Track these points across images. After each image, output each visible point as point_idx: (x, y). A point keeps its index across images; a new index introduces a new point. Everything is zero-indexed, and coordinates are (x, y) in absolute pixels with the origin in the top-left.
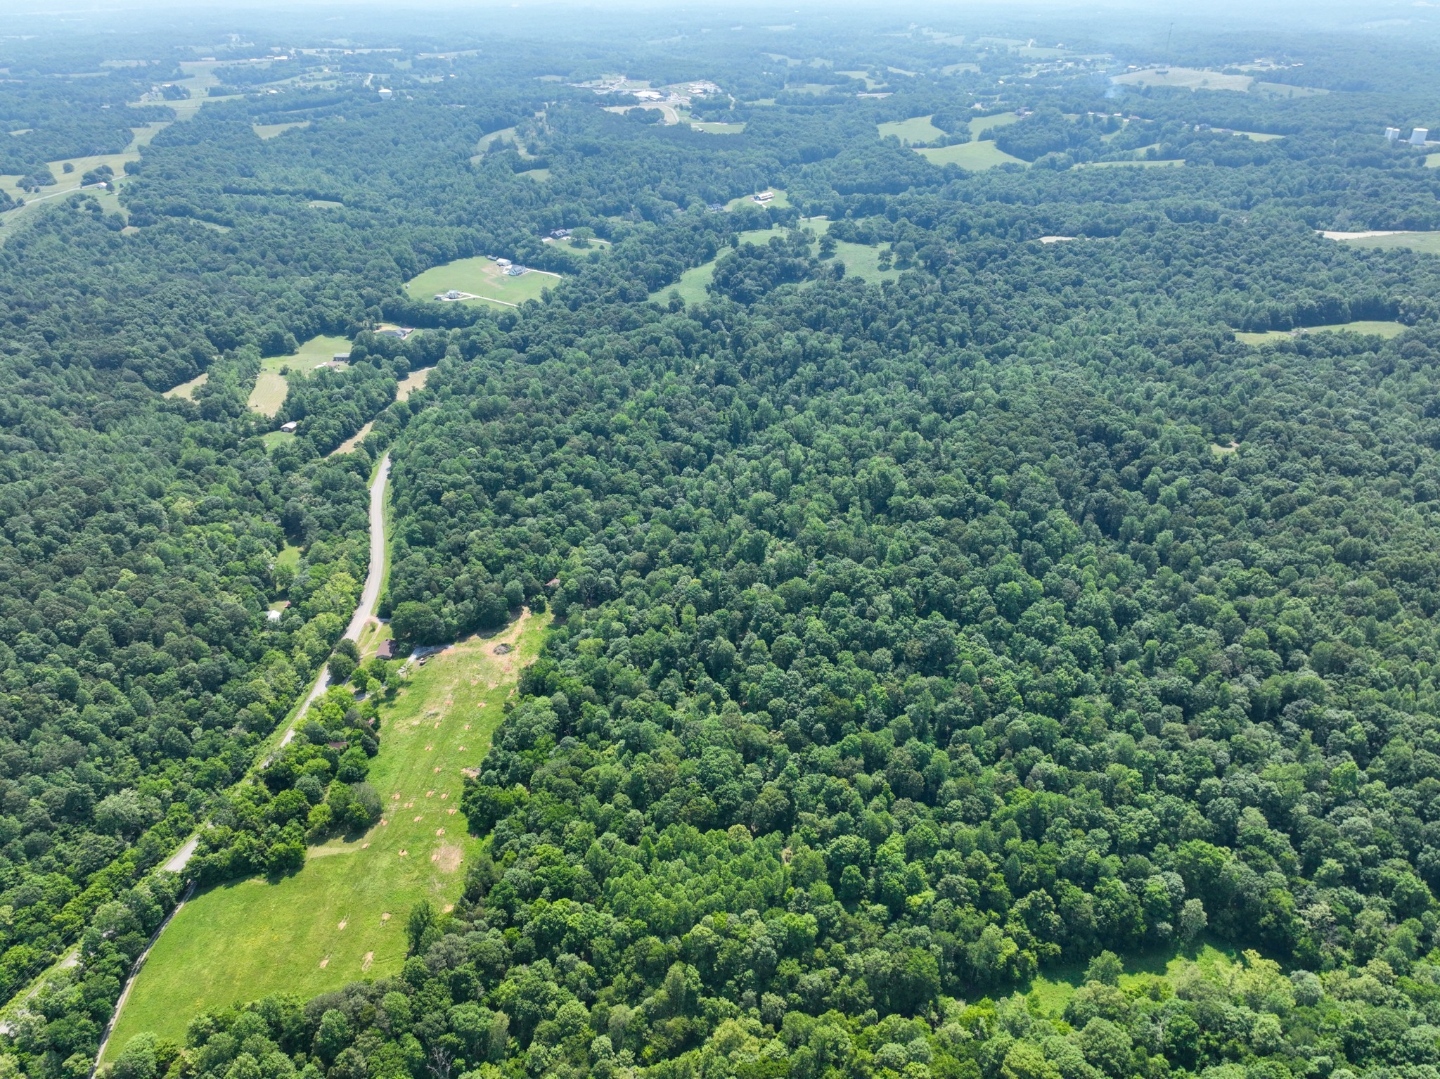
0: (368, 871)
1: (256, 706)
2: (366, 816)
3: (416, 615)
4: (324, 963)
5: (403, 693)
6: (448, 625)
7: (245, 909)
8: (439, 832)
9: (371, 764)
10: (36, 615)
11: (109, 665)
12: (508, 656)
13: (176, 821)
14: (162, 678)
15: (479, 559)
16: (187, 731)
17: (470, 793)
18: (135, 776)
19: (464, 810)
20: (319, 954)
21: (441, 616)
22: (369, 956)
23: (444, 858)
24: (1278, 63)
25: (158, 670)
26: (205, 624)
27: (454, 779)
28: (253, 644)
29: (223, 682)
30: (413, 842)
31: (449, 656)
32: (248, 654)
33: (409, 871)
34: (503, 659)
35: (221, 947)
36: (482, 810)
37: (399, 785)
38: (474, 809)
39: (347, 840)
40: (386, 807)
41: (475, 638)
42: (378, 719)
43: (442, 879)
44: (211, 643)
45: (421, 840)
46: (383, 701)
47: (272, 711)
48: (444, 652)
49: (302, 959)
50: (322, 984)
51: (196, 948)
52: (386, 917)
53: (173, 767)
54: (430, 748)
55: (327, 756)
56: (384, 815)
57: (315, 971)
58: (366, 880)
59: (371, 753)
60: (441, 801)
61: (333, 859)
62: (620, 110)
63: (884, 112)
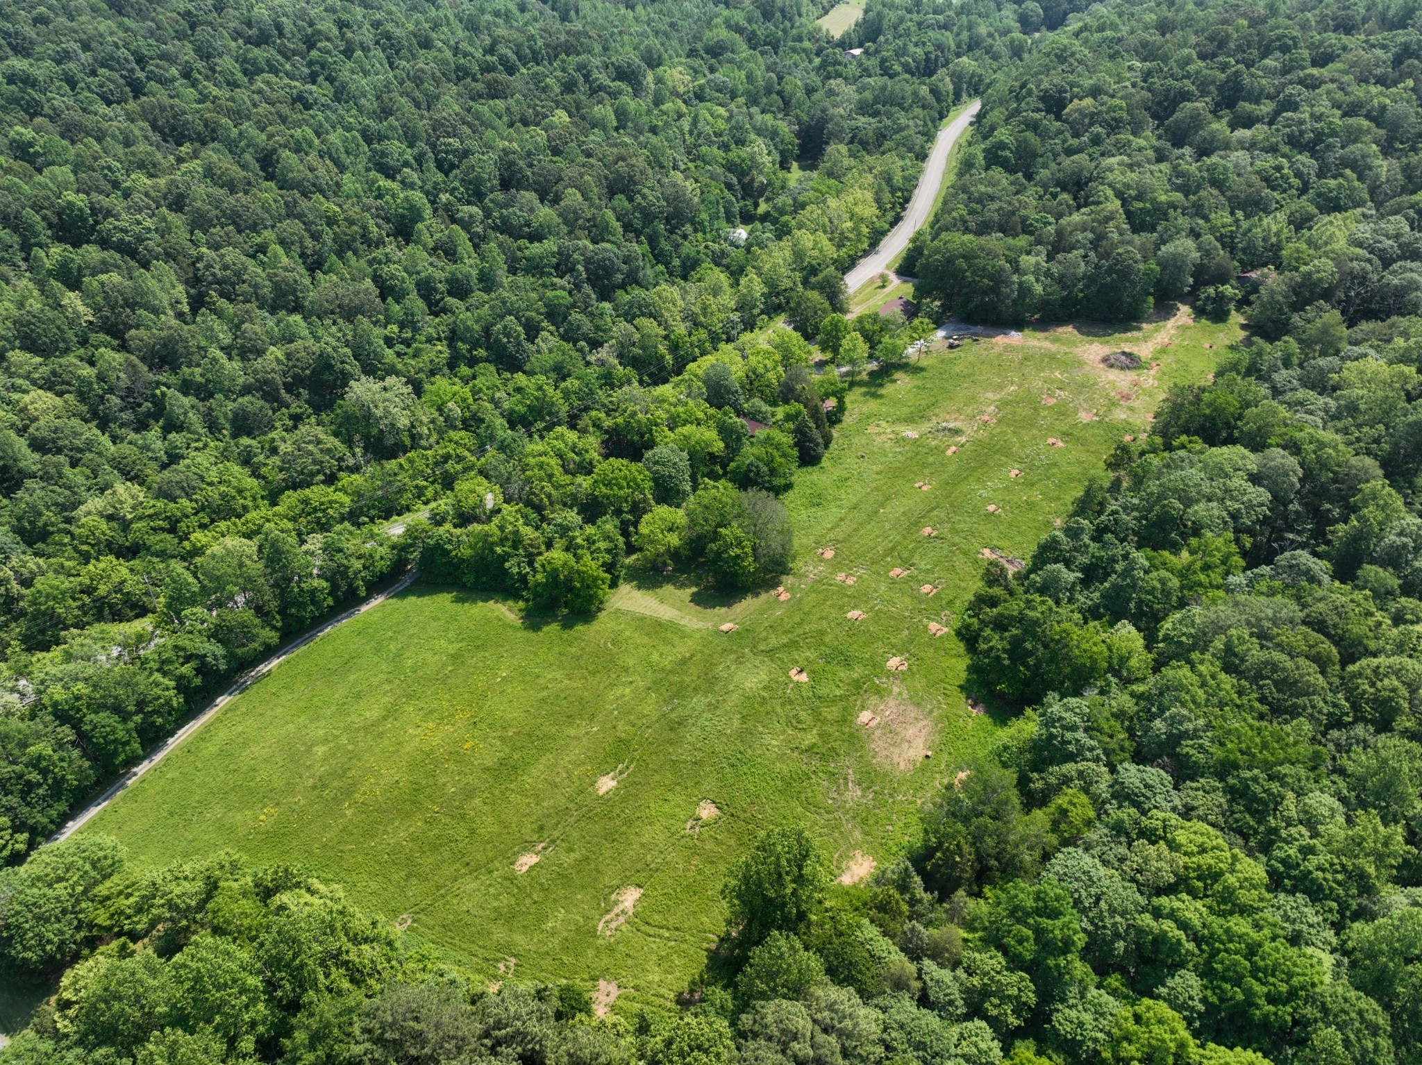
0: (710, 682)
1: (647, 323)
2: (749, 564)
3: (968, 256)
4: (527, 861)
5: (902, 383)
6: (1024, 290)
7: (456, 657)
8: (893, 662)
9: (804, 478)
10: (423, 125)
11: (474, 210)
12: (1131, 376)
13: (447, 458)
14: (535, 249)
15: (1119, 195)
16: (532, 331)
17: (993, 602)
18: (432, 373)
19: (968, 637)
20: (528, 828)
21: (1017, 270)
22: (630, 898)
23: (888, 728)
25: (536, 237)
26: (631, 200)
27: (959, 562)
28: (687, 248)
29: (623, 286)
30: (828, 659)
31: (1007, 348)
32: (676, 262)
33: (795, 723)
34: (1121, 379)
35: (373, 713)
36: (1016, 650)
37: (839, 534)
38: (996, 641)
39: (697, 600)
40: (797, 565)
41: (1068, 331)
42: (841, 408)
43: (870, 777)
44: (627, 227)
45: (847, 662)
46: (861, 384)
47: (674, 348)
48: (1000, 340)
49: (488, 827)
50: (498, 915)
51: (340, 692)
52: (707, 811)
53: (488, 376)
54: (926, 487)
55: (726, 432)
56: (788, 580)
57: (500, 870)
58: (698, 702)
59: (809, 458)
60: (918, 599)
61: (657, 629)
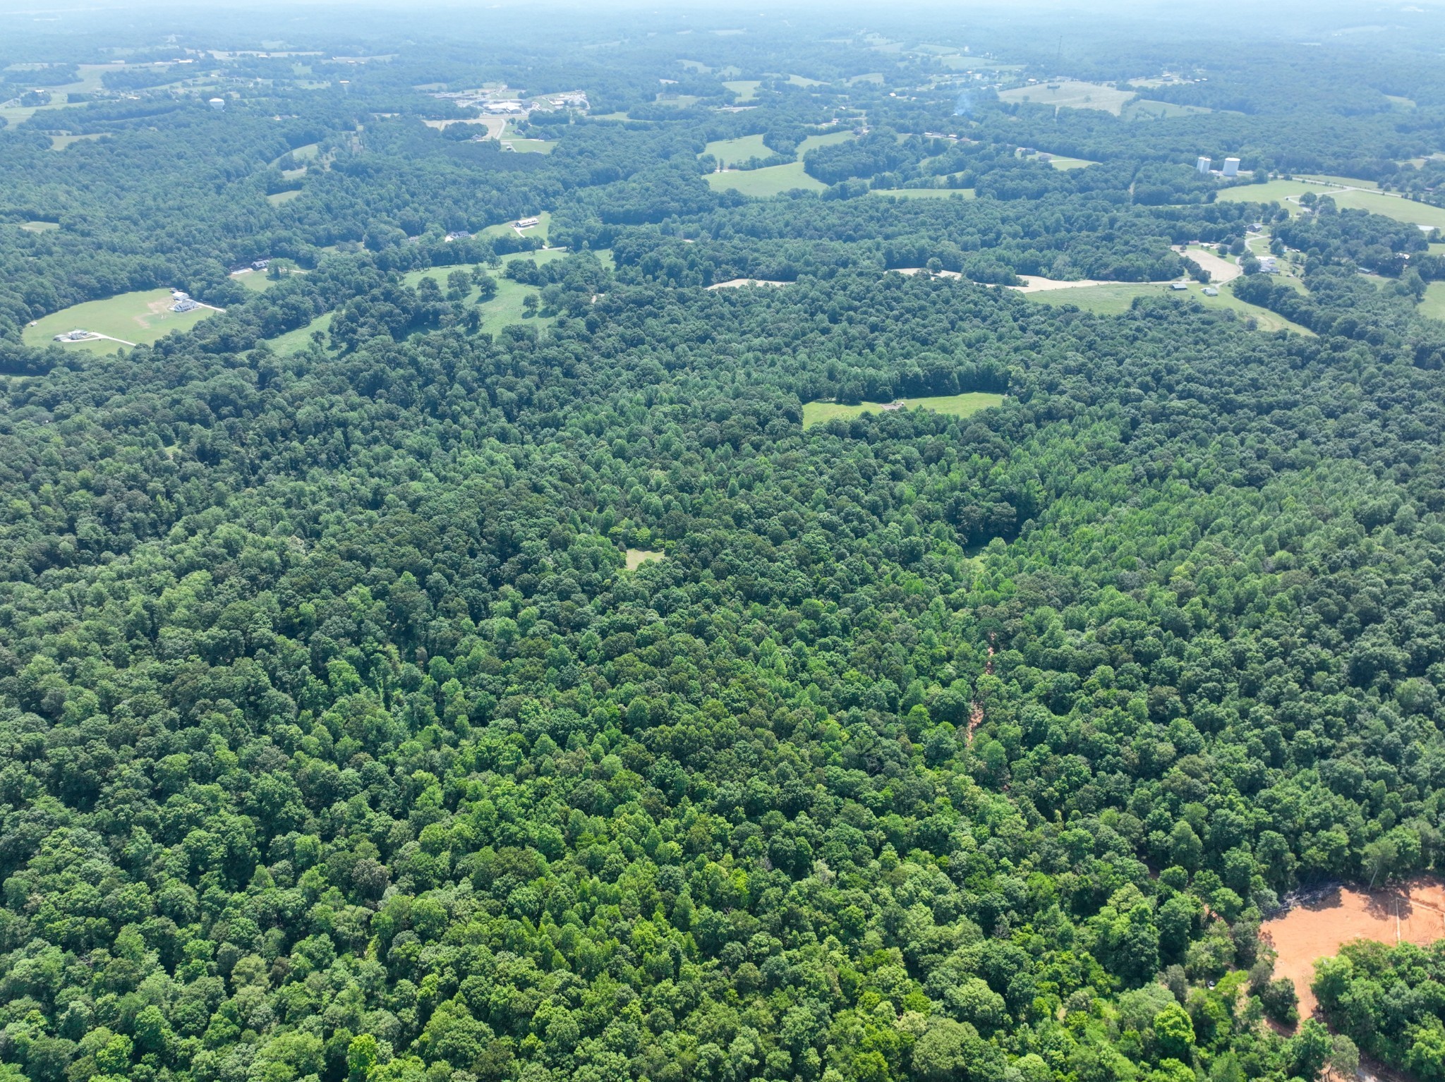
24: (1184, 77)
62: (440, 125)
63: (721, 129)
